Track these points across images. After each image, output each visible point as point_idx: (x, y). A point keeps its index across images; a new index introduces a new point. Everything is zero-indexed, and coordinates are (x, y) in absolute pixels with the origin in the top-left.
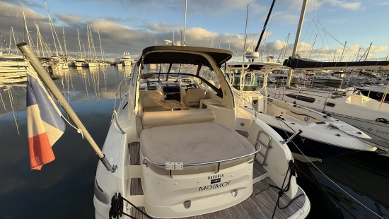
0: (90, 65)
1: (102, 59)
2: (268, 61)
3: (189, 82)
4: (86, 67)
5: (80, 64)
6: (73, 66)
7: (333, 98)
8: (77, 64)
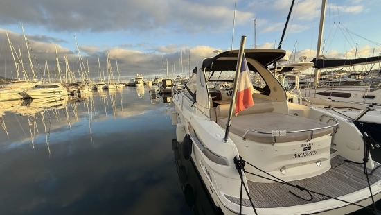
0: (110, 87)
1: (119, 81)
2: (302, 61)
3: (227, 87)
4: (106, 89)
5: (101, 87)
6: (95, 89)
7: (371, 91)
8: (99, 87)
